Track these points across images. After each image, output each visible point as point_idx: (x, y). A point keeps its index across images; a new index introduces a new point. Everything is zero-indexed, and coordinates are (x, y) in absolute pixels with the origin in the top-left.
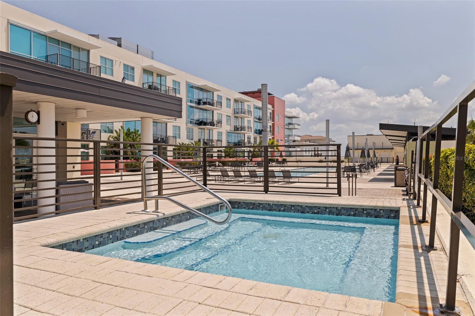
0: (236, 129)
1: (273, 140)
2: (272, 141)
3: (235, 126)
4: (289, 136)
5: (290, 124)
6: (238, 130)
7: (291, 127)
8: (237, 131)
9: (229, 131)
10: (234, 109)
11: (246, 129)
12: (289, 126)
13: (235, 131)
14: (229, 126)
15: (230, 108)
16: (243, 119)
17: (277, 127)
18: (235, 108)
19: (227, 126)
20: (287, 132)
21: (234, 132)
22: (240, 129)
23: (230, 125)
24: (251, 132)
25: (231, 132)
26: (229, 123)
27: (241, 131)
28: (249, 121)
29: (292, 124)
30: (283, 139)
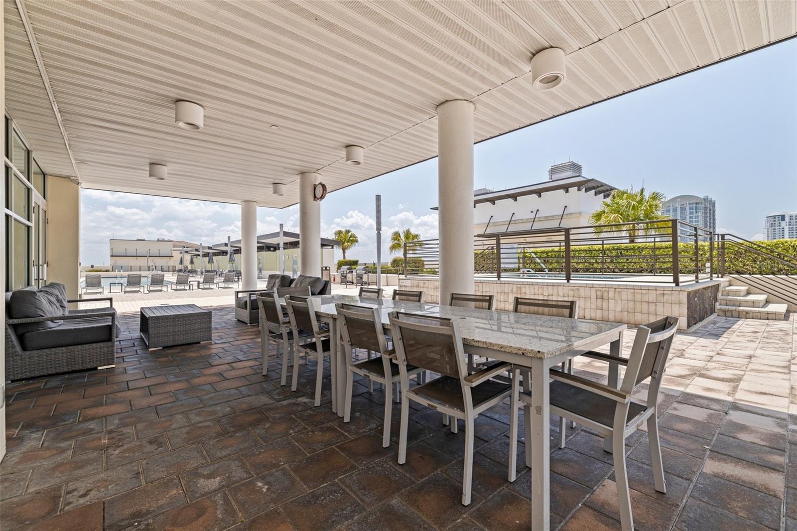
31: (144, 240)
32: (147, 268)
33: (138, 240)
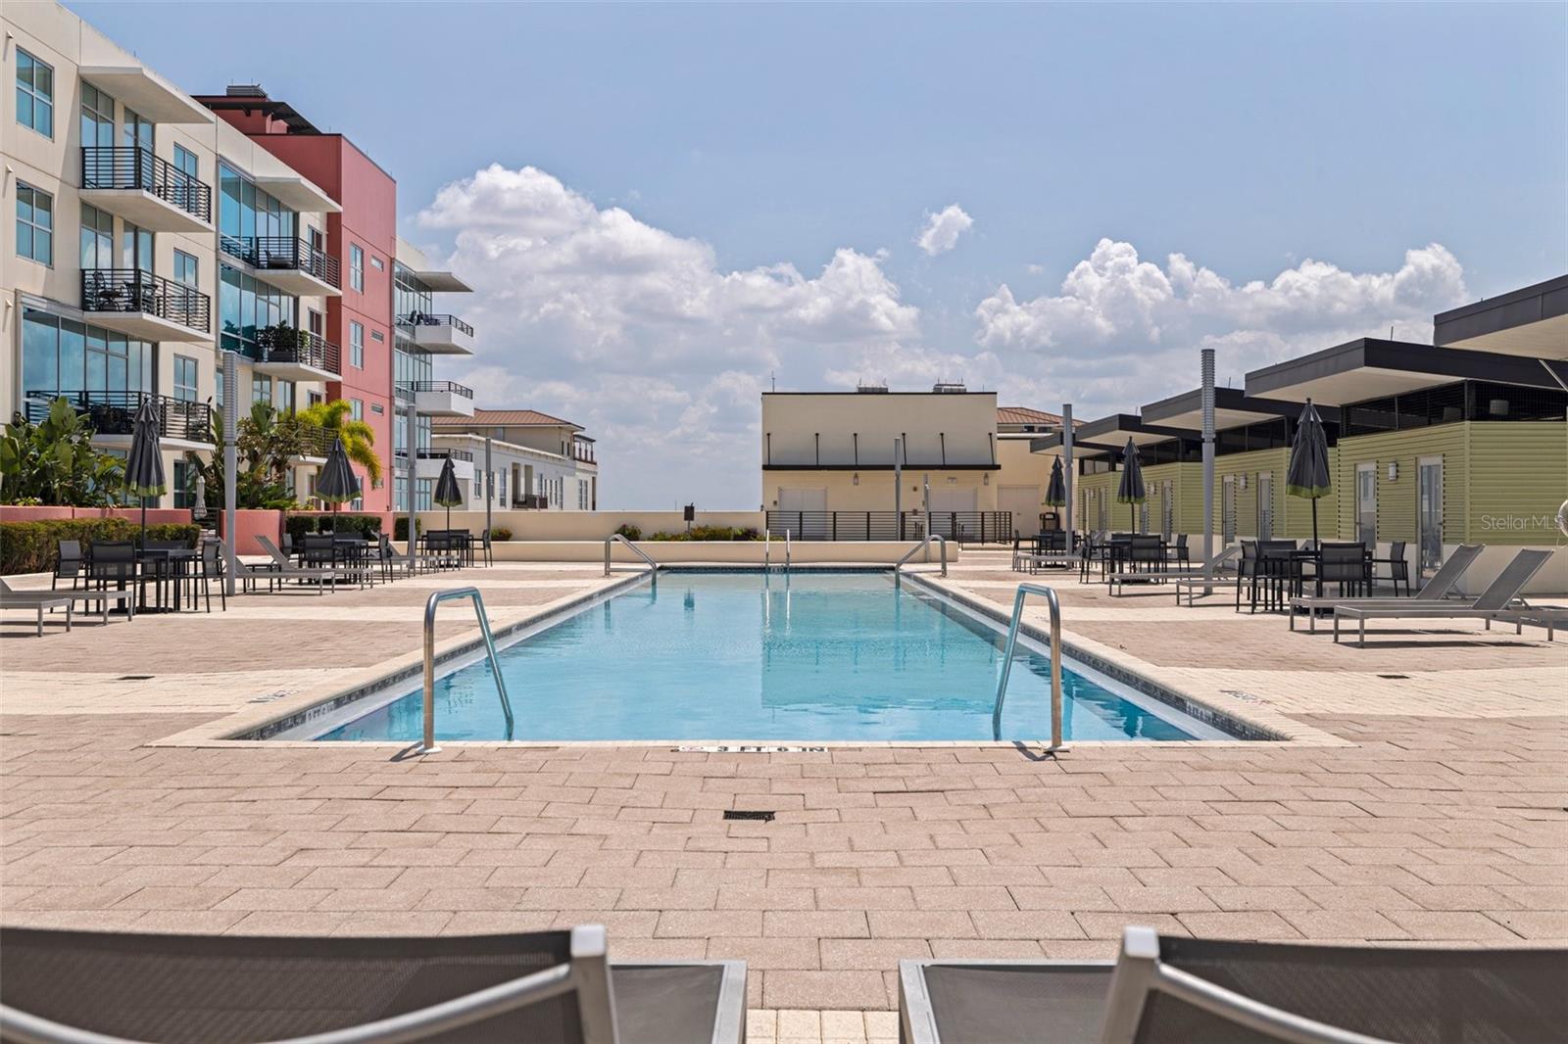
0: (96, 293)
1: (335, 404)
2: (324, 408)
3: (89, 277)
4: (415, 387)
5: (418, 319)
6: (112, 308)
7: (425, 335)
8: (101, 308)
9: (42, 307)
10: (83, 150)
11: (173, 306)
12: (413, 334)
13: (84, 306)
14: (42, 268)
15: (50, 134)
16: (144, 238)
17: (352, 325)
18: (88, 142)
19: (25, 263)
20: (405, 367)
21: (76, 315)
22: (122, 302)
23: (50, 264)
24: (208, 331)
25: (55, 311)
26: (40, 244)
27: (134, 315)
28: (185, 260)
29: (432, 321)
30: (386, 403)
31: (883, 392)
32: (894, 523)
33: (863, 392)
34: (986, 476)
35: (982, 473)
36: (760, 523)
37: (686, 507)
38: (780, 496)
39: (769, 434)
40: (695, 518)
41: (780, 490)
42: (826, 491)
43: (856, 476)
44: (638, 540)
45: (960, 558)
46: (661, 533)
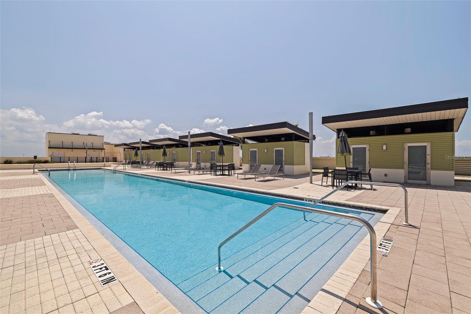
34: (102, 151)
35: (101, 150)
36: (49, 159)
37: (34, 156)
38: (53, 154)
39: (49, 141)
40: (37, 158)
41: (53, 152)
42: (65, 153)
43: (72, 150)
44: (12, 164)
45: (112, 166)
46: (19, 162)
